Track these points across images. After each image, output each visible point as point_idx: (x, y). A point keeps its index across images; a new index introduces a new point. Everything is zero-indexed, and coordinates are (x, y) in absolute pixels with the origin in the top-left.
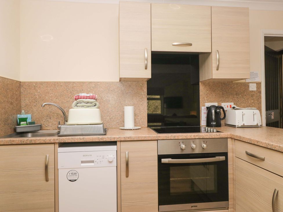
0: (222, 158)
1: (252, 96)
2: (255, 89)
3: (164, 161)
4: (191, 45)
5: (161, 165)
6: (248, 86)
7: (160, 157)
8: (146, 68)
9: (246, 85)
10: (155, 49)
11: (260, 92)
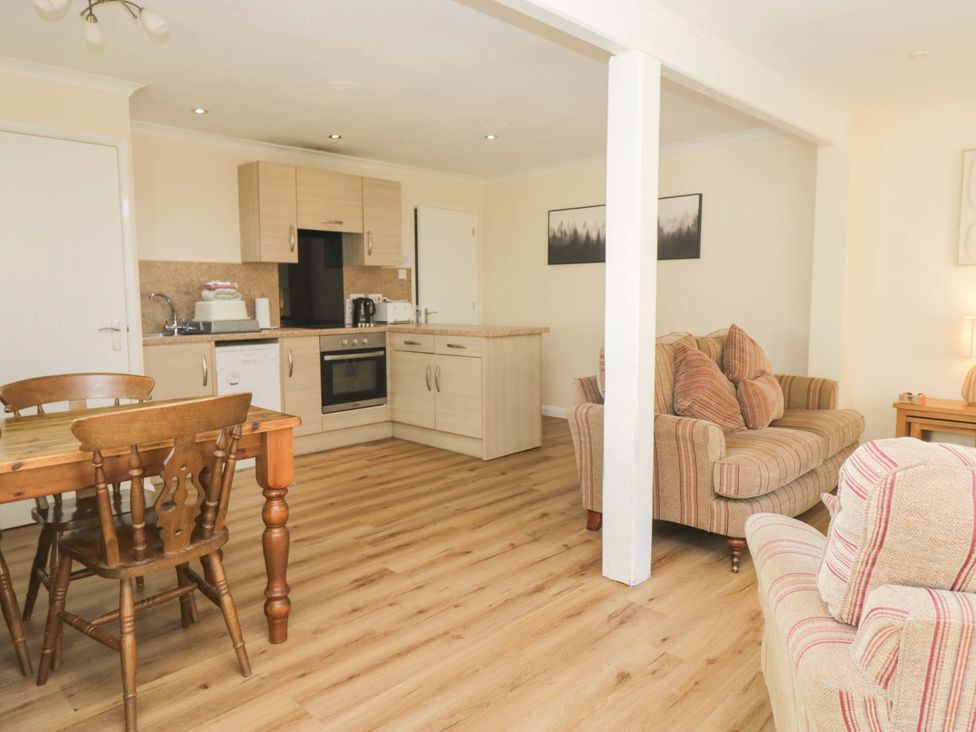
0: (381, 353)
1: (402, 285)
2: (405, 277)
3: (327, 358)
4: (341, 223)
5: (323, 363)
6: (397, 273)
7: (323, 354)
8: (292, 250)
9: (395, 272)
10: (300, 227)
11: (410, 281)
